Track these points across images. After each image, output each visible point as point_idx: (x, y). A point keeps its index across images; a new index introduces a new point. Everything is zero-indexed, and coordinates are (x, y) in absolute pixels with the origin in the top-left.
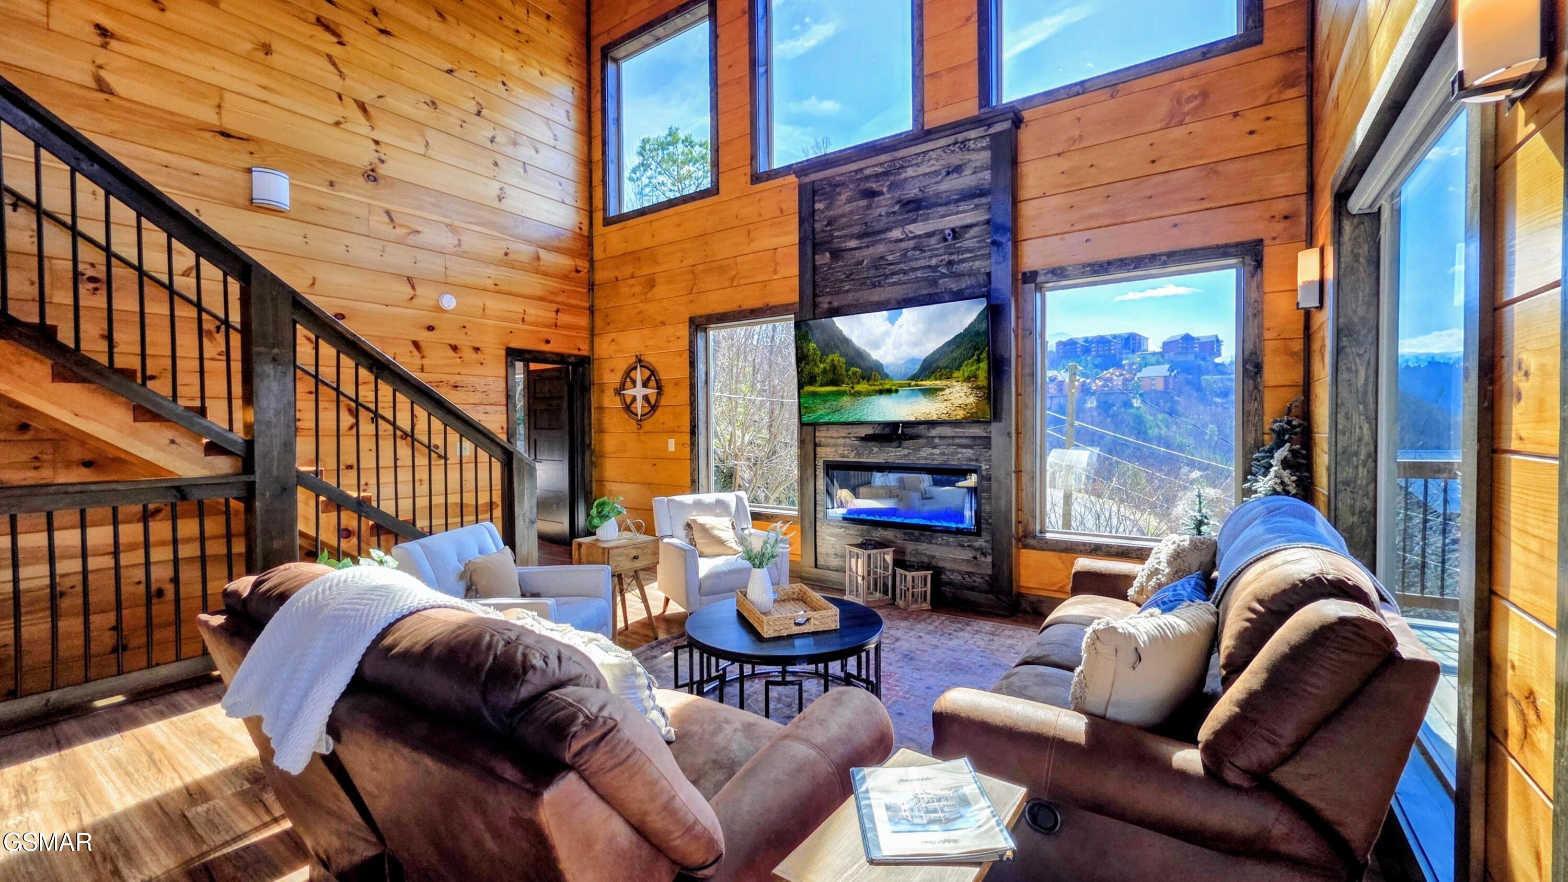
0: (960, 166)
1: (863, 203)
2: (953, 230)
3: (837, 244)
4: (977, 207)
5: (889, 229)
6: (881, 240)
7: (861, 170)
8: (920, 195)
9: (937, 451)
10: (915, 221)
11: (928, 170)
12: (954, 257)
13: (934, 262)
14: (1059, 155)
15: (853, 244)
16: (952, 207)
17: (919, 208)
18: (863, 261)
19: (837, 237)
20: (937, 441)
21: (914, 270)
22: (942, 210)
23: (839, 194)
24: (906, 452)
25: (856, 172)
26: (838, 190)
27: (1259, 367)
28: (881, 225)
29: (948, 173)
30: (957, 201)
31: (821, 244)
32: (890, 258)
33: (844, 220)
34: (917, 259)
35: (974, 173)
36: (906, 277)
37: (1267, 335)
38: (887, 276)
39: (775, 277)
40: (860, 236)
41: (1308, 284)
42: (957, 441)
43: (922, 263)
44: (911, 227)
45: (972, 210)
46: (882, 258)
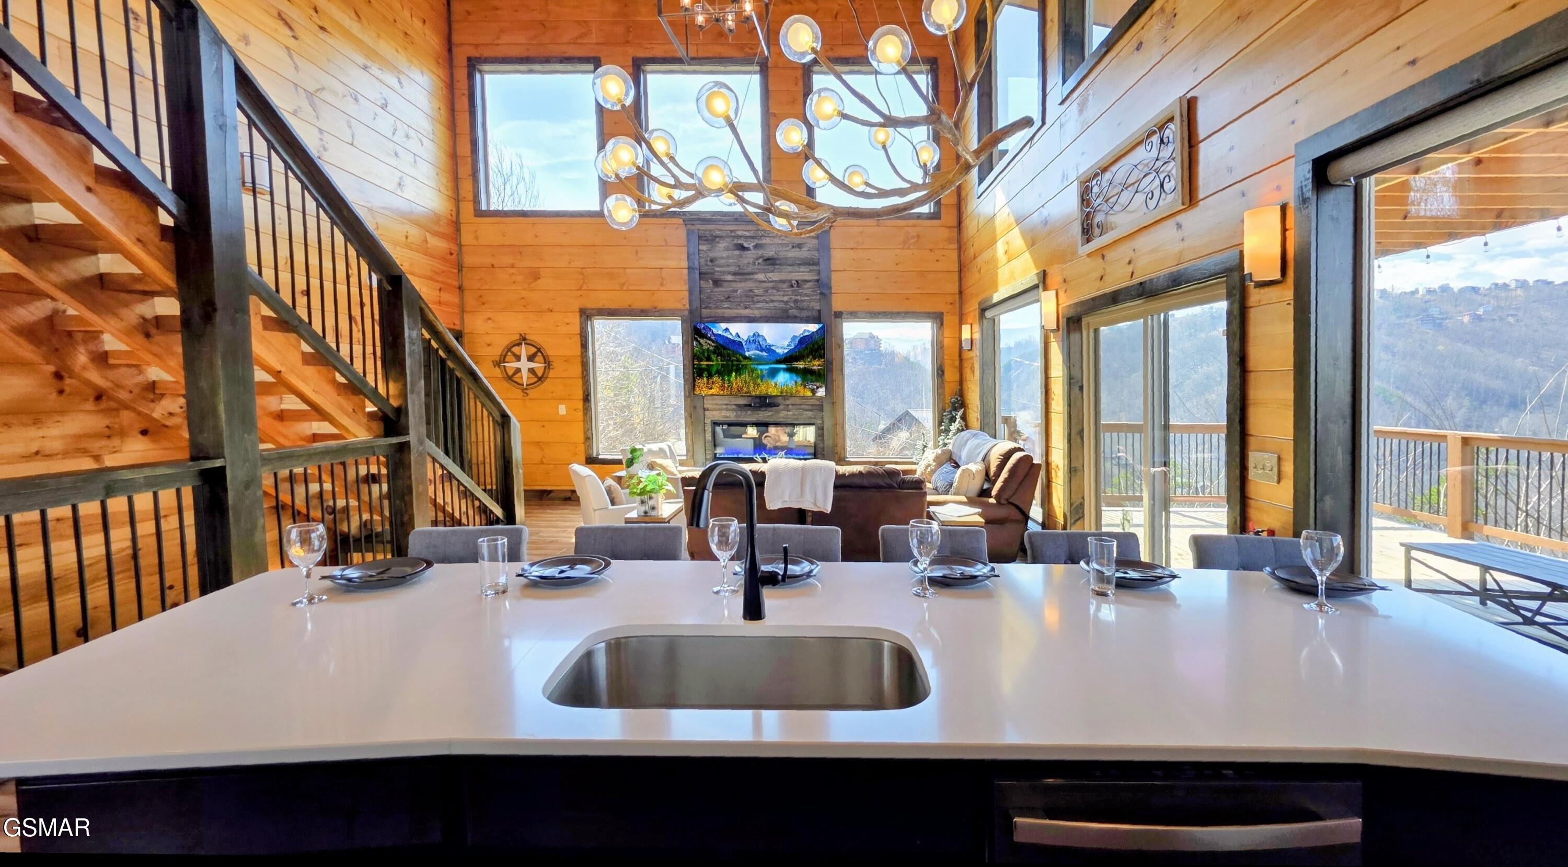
0: (800, 244)
1: (737, 252)
2: (797, 282)
3: (716, 276)
4: (811, 271)
5: (756, 273)
6: (752, 279)
7: (734, 231)
8: (775, 256)
9: (790, 413)
10: (773, 271)
11: (780, 242)
12: (799, 298)
13: (785, 299)
14: (852, 249)
15: (729, 278)
16: (796, 268)
17: (774, 264)
18: (737, 291)
19: (718, 271)
20: (790, 407)
21: (772, 301)
22: (790, 268)
23: (718, 242)
24: (770, 413)
25: (731, 231)
26: (717, 240)
27: (943, 372)
28: (750, 270)
29: (793, 247)
30: (799, 265)
31: (705, 274)
32: (757, 291)
33: (723, 261)
34: (774, 295)
35: (809, 250)
36: (768, 305)
37: (946, 357)
38: (754, 303)
39: (662, 289)
40: (735, 274)
41: (966, 339)
42: (803, 407)
43: (777, 298)
44: (770, 275)
45: (808, 272)
46: (751, 291)
